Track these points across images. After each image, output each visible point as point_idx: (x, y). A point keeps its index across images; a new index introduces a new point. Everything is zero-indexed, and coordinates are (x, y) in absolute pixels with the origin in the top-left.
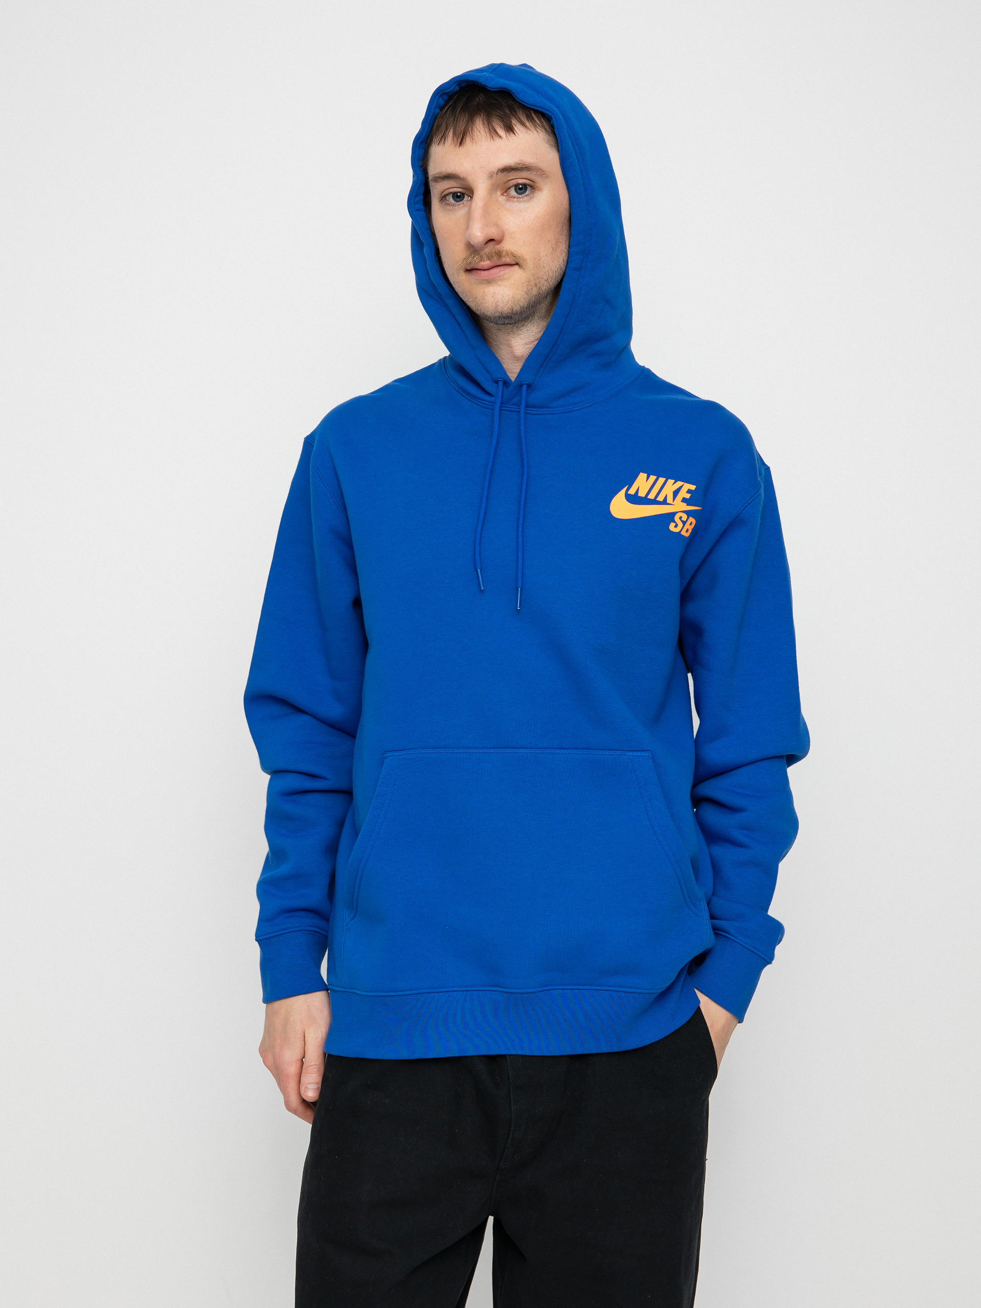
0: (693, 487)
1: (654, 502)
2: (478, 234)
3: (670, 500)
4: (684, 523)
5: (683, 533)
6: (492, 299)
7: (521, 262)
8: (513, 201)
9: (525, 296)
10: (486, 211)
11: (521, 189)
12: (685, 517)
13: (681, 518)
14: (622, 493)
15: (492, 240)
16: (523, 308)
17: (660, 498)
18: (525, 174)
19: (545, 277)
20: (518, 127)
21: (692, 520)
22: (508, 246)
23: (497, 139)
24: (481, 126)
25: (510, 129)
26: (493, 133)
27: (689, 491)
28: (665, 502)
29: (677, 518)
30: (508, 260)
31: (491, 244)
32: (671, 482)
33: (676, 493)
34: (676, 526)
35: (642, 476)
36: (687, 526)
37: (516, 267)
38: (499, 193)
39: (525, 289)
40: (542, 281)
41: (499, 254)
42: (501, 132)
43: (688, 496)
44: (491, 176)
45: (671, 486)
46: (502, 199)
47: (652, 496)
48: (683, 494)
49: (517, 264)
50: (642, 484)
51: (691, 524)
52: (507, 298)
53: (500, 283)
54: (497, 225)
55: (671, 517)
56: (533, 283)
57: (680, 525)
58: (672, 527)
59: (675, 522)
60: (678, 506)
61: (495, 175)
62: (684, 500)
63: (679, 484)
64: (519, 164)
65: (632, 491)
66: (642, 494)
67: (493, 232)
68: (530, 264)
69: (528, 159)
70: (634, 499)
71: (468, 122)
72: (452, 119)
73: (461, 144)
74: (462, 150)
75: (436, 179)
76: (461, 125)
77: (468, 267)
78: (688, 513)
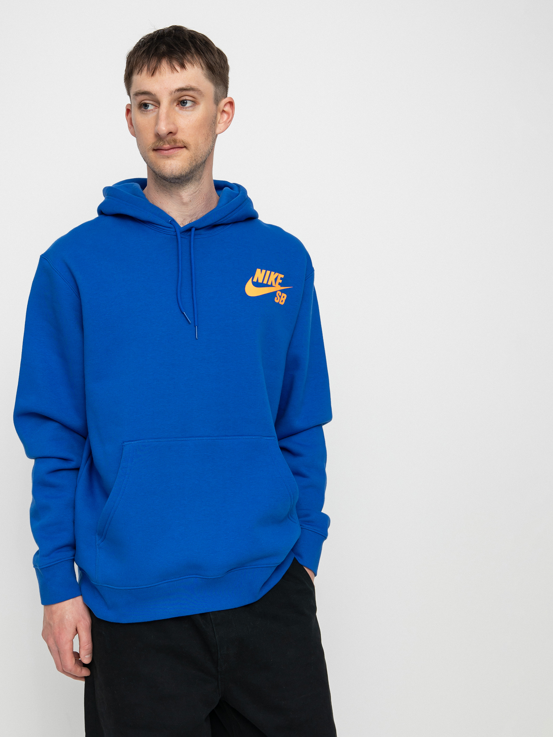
0: (282, 276)
1: (267, 285)
2: (163, 128)
3: (274, 284)
4: (280, 297)
5: (280, 303)
6: (169, 168)
7: (187, 146)
8: (183, 110)
9: (189, 166)
10: (168, 116)
11: (185, 103)
13: (279, 294)
14: (250, 281)
15: (171, 133)
16: (187, 173)
17: (269, 283)
18: (191, 93)
19: (200, 156)
20: (188, 66)
21: (284, 295)
22: (180, 136)
23: (176, 74)
24: (166, 65)
25: (183, 66)
26: (173, 69)
27: (281, 279)
28: (271, 286)
29: (277, 295)
30: (180, 145)
31: (171, 135)
32: (273, 273)
33: (276, 279)
34: (277, 299)
35: (258, 270)
36: (282, 298)
37: (184, 149)
38: (175, 104)
39: (189, 162)
40: (199, 158)
41: (175, 141)
42: (178, 68)
43: (281, 281)
44: (171, 94)
45: (273, 276)
46: (177, 108)
47: (265, 282)
48: (279, 280)
49: (185, 147)
50: (259, 275)
51: (284, 297)
52: (179, 167)
53: (175, 158)
54: (174, 124)
55: (274, 294)
56: (193, 159)
57: (279, 298)
58: (275, 300)
59: (276, 297)
60: (277, 288)
61: (173, 93)
62: (280, 284)
63: (277, 274)
64: (188, 87)
65: (255, 280)
66: (260, 281)
67: (172, 128)
68: (192, 147)
69: (193, 84)
70: (257, 284)
71: (157, 62)
72: (147, 60)
73: (153, 75)
74: (154, 78)
75: (137, 94)
76: (153, 64)
77: (155, 148)
78: (282, 291)
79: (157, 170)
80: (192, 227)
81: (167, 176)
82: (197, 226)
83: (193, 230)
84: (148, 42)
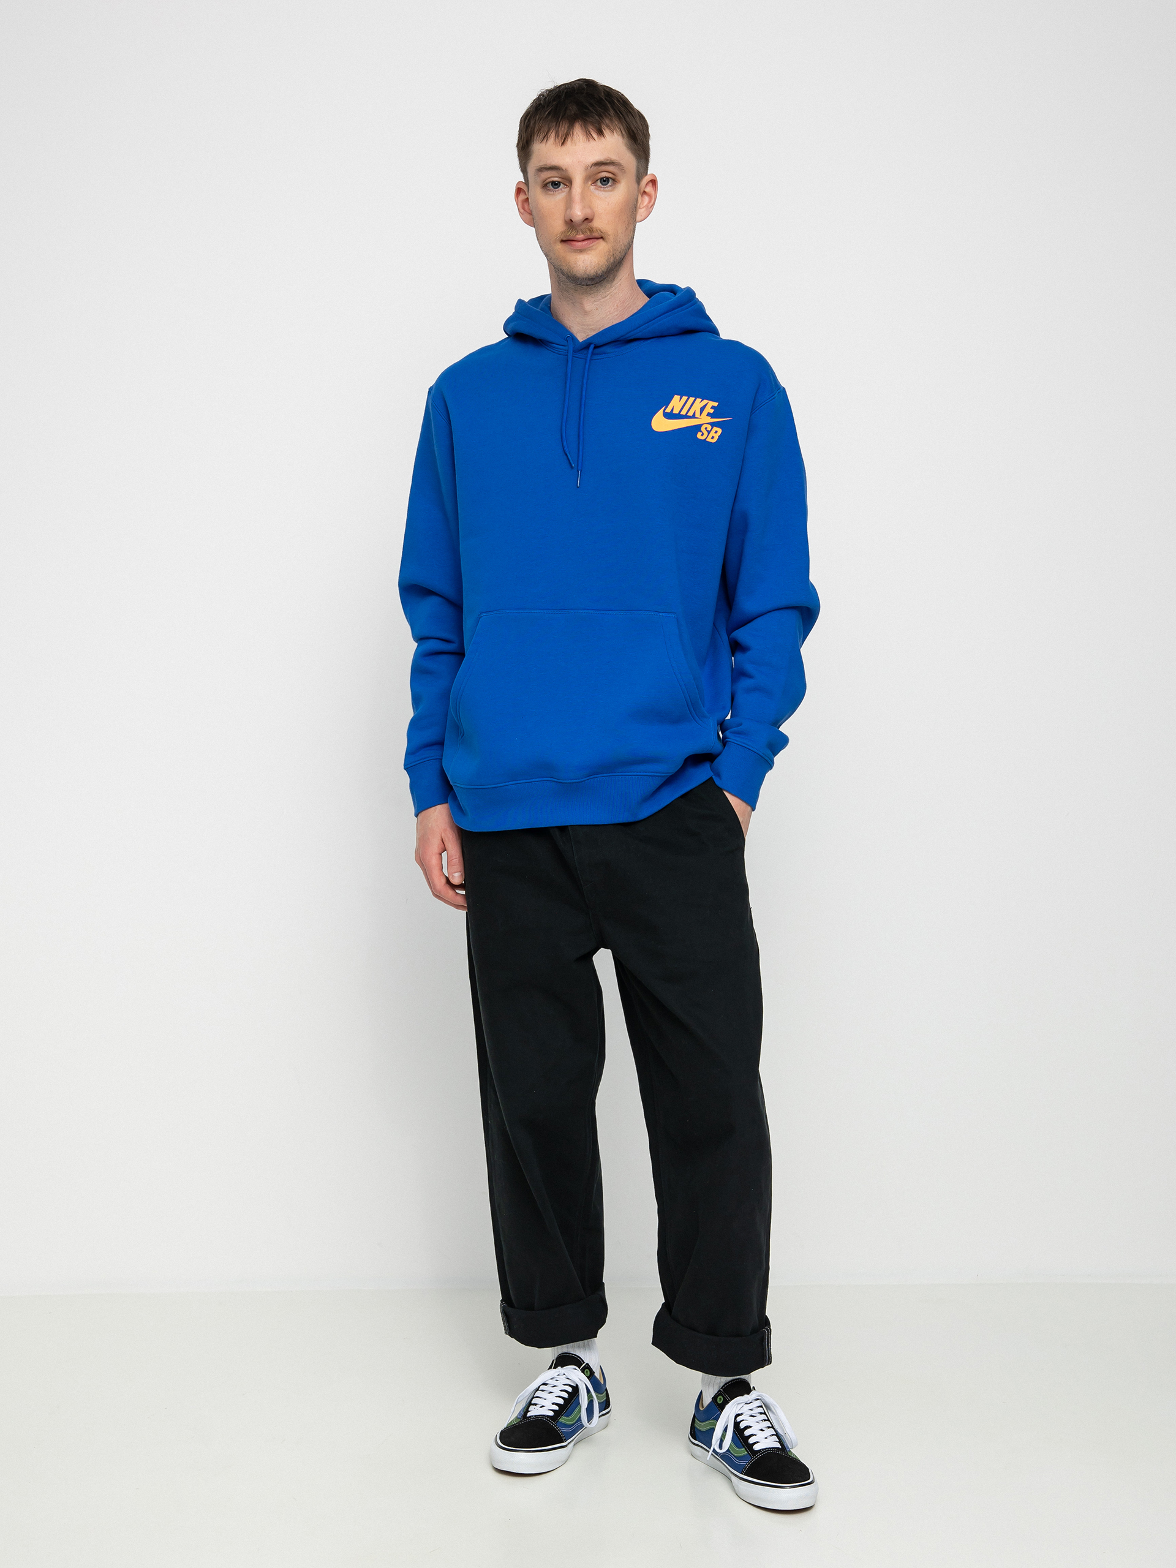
0: (716, 404)
1: (686, 417)
2: (578, 213)
3: (697, 415)
4: (709, 432)
5: (709, 439)
6: (583, 264)
7: (603, 235)
8: (600, 190)
9: (606, 263)
10: (583, 197)
11: (604, 181)
12: (709, 428)
13: (706, 428)
14: (660, 412)
15: (587, 219)
16: (603, 272)
17: (690, 414)
18: (611, 168)
19: (619, 250)
20: (607, 132)
21: (715, 429)
22: (597, 224)
23: (592, 142)
24: (580, 130)
25: (600, 133)
26: (588, 135)
27: (712, 407)
28: (694, 417)
29: (703, 429)
30: (596, 235)
31: (586, 222)
32: (699, 400)
33: (702, 409)
34: (702, 435)
35: (677, 397)
36: (712, 434)
37: (601, 240)
38: (590, 183)
39: (606, 258)
40: (618, 253)
41: (591, 230)
42: (595, 135)
43: (712, 411)
44: (586, 169)
45: (699, 403)
46: (592, 188)
47: (683, 412)
48: (708, 410)
49: (602, 238)
50: (676, 403)
51: (715, 432)
52: (594, 264)
53: (589, 252)
54: (590, 207)
55: (698, 428)
56: (611, 254)
57: (706, 433)
58: (699, 436)
59: (701, 431)
60: (704, 419)
61: (589, 168)
62: (709, 414)
63: (705, 402)
64: (607, 160)
65: (668, 410)
66: (676, 411)
67: (588, 212)
68: (611, 238)
69: (614, 157)
70: (670, 416)
71: (569, 127)
72: (554, 124)
73: (563, 144)
74: (564, 148)
75: (541, 169)
76: (563, 129)
77: (565, 239)
78: (713, 425)
79: (565, 268)
80: (590, 344)
81: (579, 275)
82: (598, 342)
83: (592, 347)
84: (554, 100)
